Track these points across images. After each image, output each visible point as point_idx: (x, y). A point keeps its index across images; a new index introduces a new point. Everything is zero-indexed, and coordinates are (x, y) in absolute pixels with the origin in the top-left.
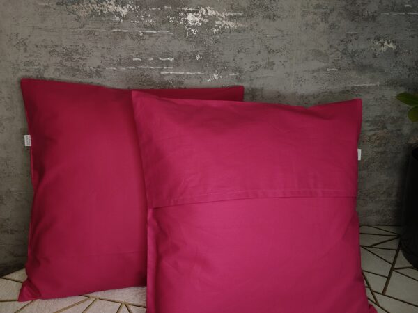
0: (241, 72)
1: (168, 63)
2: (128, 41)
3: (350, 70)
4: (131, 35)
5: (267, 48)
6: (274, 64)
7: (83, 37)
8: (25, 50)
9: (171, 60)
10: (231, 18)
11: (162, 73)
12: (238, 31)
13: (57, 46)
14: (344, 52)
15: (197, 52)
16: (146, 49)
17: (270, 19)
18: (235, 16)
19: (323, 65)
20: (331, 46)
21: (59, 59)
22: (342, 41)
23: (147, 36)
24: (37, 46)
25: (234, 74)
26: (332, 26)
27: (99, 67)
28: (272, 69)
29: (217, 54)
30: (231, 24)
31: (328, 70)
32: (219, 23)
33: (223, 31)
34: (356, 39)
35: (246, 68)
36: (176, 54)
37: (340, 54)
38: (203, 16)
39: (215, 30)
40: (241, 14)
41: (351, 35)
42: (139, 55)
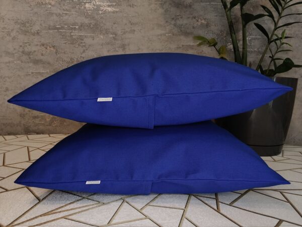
0: (116, 35)
1: (75, 29)
2: (55, 17)
3: (180, 35)
4: (56, 14)
5: (130, 22)
6: (134, 31)
7: (31, 15)
8: (3, 21)
9: (77, 27)
10: (109, 6)
11: (72, 34)
12: (114, 12)
13: (18, 19)
14: (175, 25)
15: (91, 23)
16: (64, 21)
17: (130, 6)
18: (111, 5)
19: (163, 32)
20: (167, 22)
21: (19, 26)
22: (173, 19)
23: (64, 15)
24: (9, 20)
25: (112, 36)
26: (166, 11)
27: (38, 30)
28: (134, 33)
29: (102, 25)
30: (110, 9)
31: (167, 35)
32: (102, 8)
33: (105, 12)
34: (181, 18)
35: (119, 33)
36: (79, 24)
37: (172, 26)
38: (94, 5)
39: (100, 12)
40: (114, 4)
41: (178, 16)
42: (60, 24)
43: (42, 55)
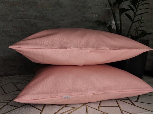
1: (32, 18)
2: (21, 12)
5: (61, 15)
7: (7, 11)
11: (30, 21)
12: (52, 10)
15: (41, 16)
16: (26, 15)
17: (61, 7)
18: (51, 7)
19: (78, 20)
22: (82, 14)
23: (26, 11)
25: (52, 22)
27: (11, 19)
28: (63, 21)
29: (47, 16)
32: (46, 8)
34: (86, 13)
35: (56, 20)
36: (34, 16)
42: (23, 16)
43: (14, 32)
